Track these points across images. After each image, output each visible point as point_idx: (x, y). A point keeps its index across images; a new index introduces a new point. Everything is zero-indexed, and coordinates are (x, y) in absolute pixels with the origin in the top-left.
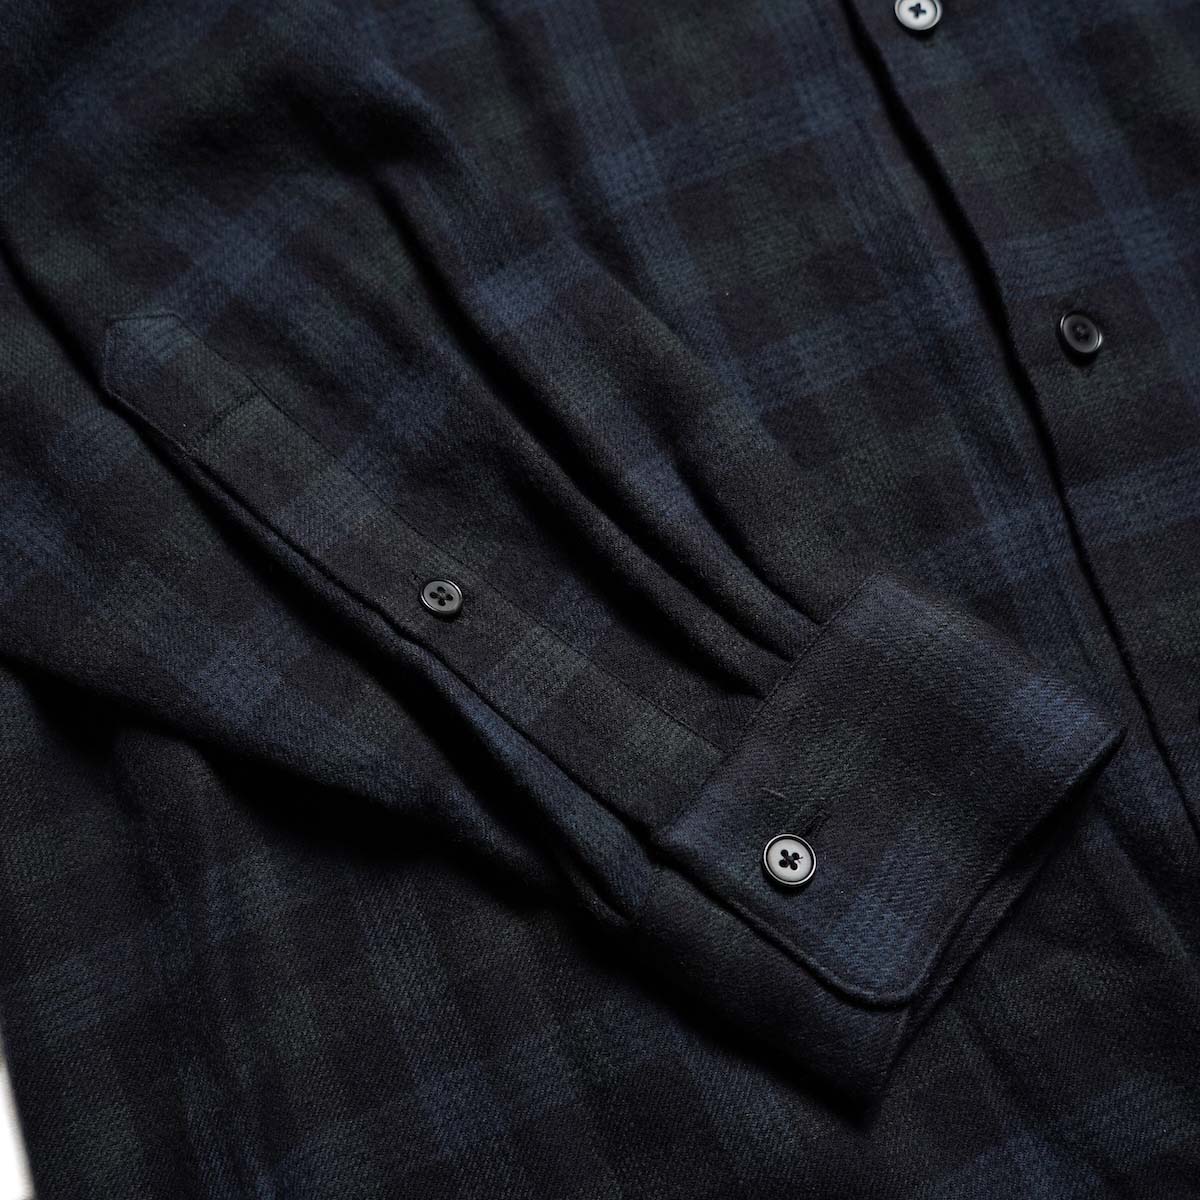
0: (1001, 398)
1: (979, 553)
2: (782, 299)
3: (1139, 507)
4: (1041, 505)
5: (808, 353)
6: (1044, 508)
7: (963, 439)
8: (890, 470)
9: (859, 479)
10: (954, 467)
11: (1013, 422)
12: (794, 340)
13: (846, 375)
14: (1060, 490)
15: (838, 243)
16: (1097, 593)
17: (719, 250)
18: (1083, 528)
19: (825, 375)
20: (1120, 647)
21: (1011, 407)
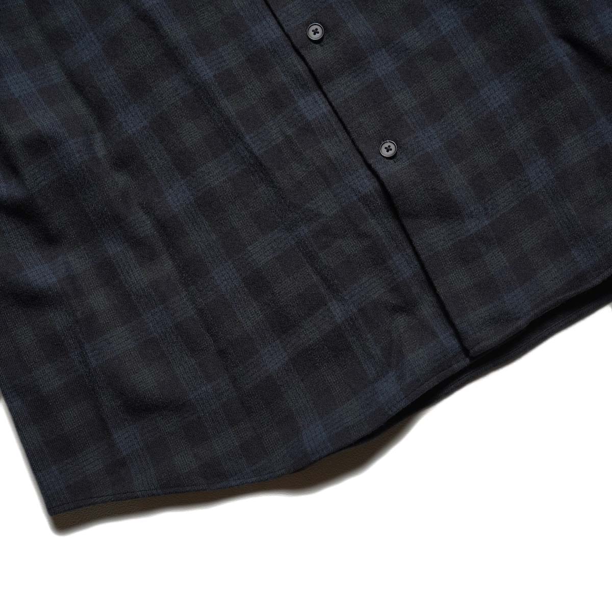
0: (294, 59)
1: (297, 113)
2: (214, 35)
3: (348, 87)
4: (315, 94)
5: (226, 54)
6: (317, 95)
7: (284, 75)
8: (262, 91)
9: (251, 95)
10: (283, 85)
11: (300, 67)
12: (220, 50)
13: (241, 60)
14: (320, 88)
15: (230, 12)
16: (340, 120)
17: (188, 18)
18: (331, 99)
19: (233, 61)
20: (350, 137)
21: (299, 62)
